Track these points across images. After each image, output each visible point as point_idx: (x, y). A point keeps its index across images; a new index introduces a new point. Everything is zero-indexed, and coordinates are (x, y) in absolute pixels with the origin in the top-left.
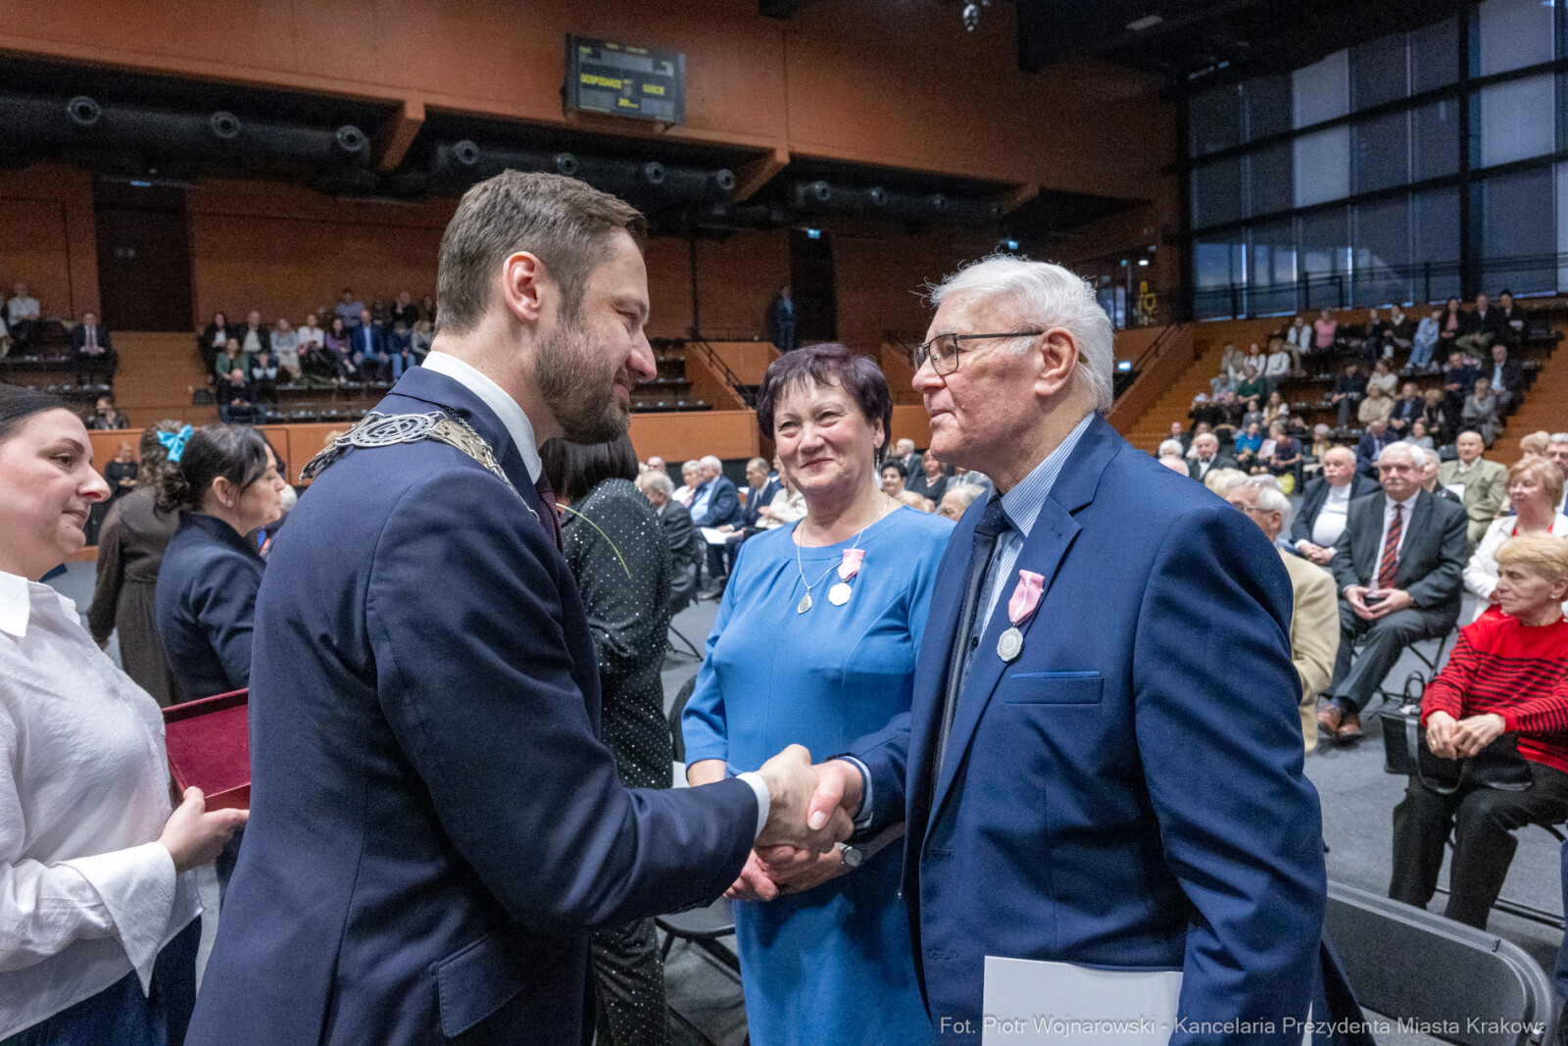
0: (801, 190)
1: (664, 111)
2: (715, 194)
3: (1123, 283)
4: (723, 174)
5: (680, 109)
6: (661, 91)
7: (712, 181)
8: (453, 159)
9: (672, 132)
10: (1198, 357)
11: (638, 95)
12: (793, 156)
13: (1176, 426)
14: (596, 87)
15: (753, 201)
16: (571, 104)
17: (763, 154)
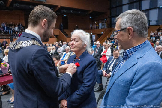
0: (62, 11)
4: (52, 8)
8: (16, 6)
9: (45, 3)
10: (110, 32)
12: (61, 6)
17: (57, 6)
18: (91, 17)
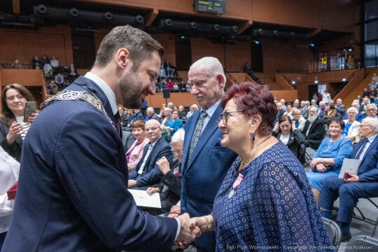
0: (255, 31)
1: (220, 11)
2: (232, 32)
3: (344, 56)
4: (235, 27)
5: (224, 10)
6: (219, 5)
7: (232, 29)
8: (165, 24)
9: (222, 16)
10: (365, 77)
11: (213, 6)
12: (254, 22)
13: (359, 97)
14: (203, 4)
15: (242, 34)
16: (196, 9)
17: (246, 21)
18: (313, 45)
